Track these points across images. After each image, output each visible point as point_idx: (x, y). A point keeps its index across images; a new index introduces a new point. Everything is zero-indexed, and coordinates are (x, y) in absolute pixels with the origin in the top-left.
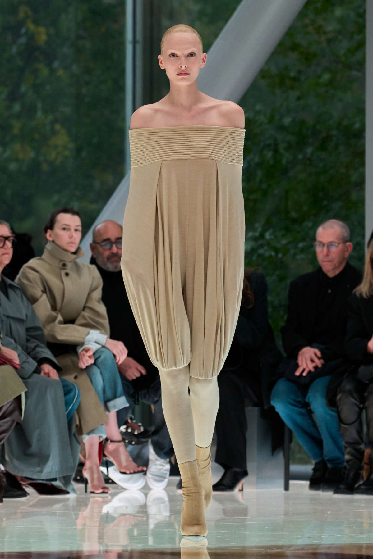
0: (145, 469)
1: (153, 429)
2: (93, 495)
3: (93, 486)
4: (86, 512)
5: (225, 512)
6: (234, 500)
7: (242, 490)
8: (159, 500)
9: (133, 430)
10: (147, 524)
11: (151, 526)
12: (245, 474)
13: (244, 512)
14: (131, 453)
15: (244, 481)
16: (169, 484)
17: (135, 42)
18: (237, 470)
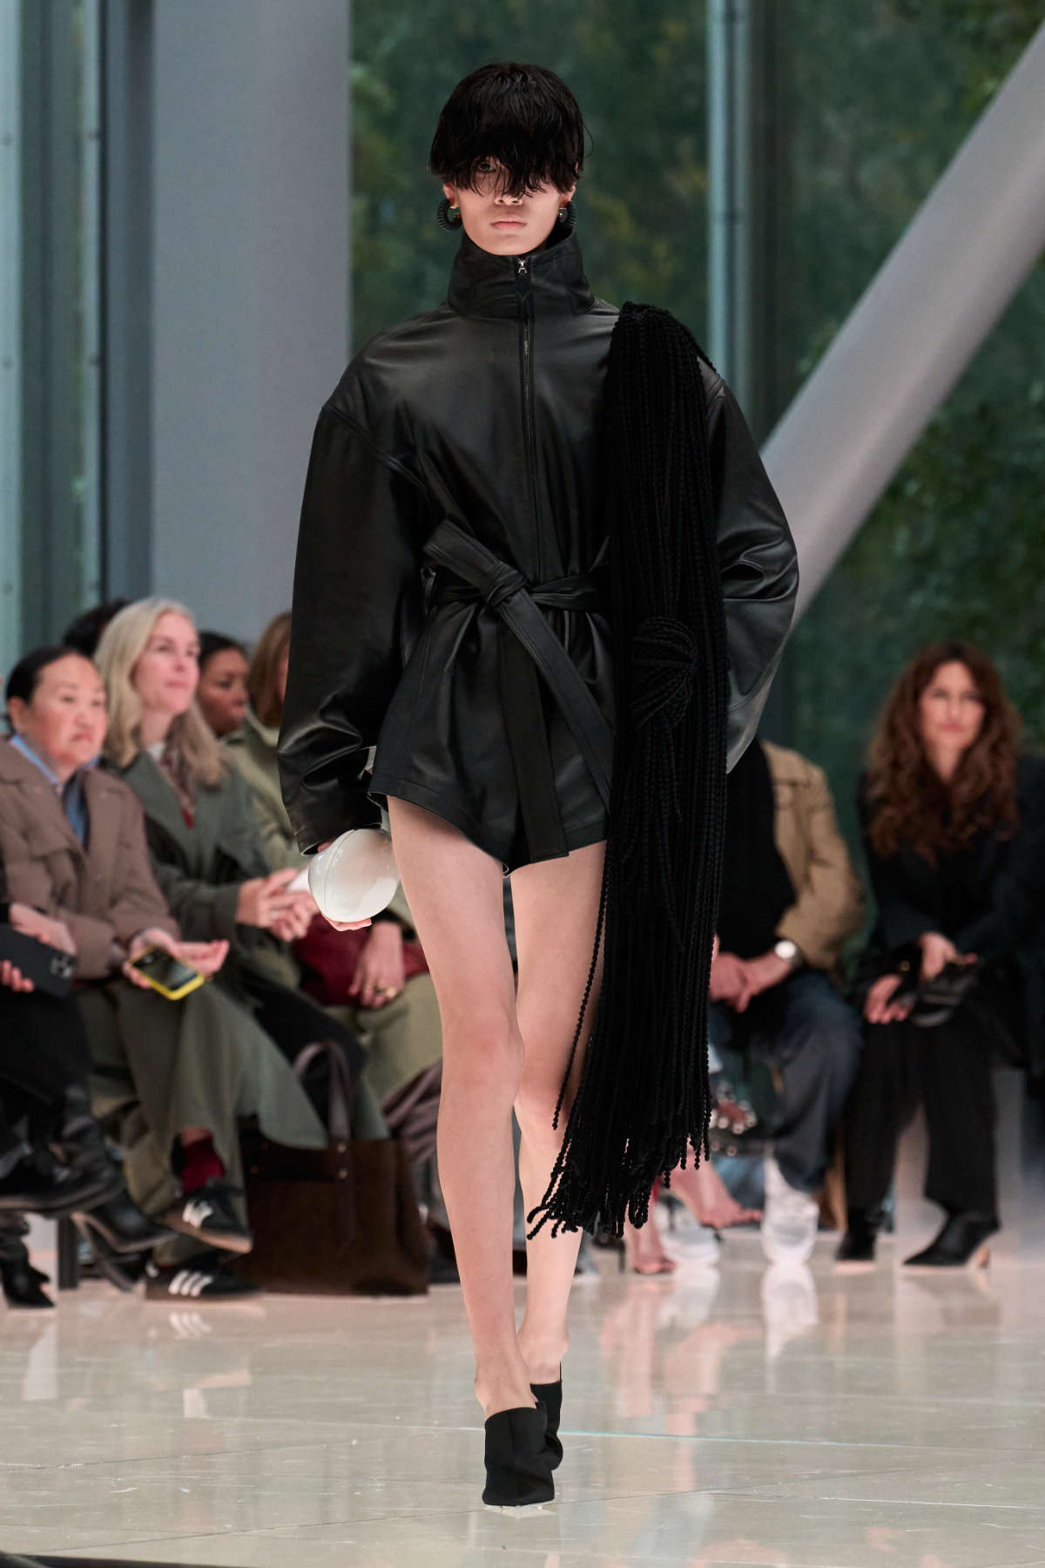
0: (756, 1214)
1: (777, 1120)
2: (639, 1278)
3: (637, 1255)
4: (621, 1316)
5: (947, 1316)
6: (968, 1288)
7: (985, 1264)
8: (793, 1289)
9: (732, 1121)
10: (762, 1344)
11: (774, 1348)
12: (993, 1225)
13: (987, 1315)
14: (725, 1179)
15: (991, 1244)
16: (817, 1250)
17: (731, 217)
18: (974, 1217)
